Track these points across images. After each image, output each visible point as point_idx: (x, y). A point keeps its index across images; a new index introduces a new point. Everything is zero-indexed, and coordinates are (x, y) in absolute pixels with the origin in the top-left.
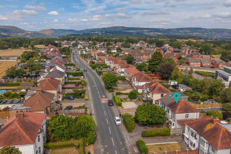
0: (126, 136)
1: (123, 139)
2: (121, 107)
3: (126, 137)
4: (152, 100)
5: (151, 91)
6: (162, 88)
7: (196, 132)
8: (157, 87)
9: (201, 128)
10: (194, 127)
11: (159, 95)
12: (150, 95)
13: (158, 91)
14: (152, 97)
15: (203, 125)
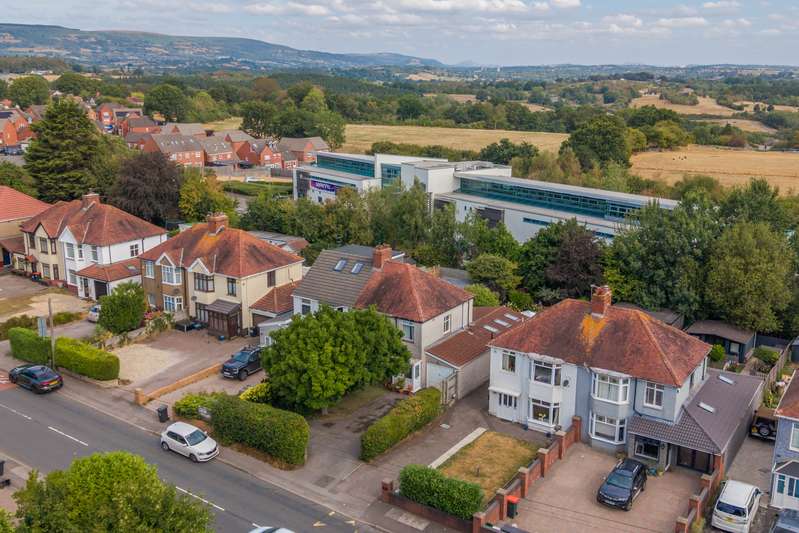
0: (300, 487)
1: (305, 506)
2: (115, 383)
3: (305, 494)
4: (239, 308)
5: (217, 271)
6: (258, 246)
7: (559, 360)
8: (242, 246)
9: (569, 341)
10: (536, 345)
11: (263, 278)
12: (213, 291)
13: (253, 261)
14: (229, 294)
15: (564, 328)
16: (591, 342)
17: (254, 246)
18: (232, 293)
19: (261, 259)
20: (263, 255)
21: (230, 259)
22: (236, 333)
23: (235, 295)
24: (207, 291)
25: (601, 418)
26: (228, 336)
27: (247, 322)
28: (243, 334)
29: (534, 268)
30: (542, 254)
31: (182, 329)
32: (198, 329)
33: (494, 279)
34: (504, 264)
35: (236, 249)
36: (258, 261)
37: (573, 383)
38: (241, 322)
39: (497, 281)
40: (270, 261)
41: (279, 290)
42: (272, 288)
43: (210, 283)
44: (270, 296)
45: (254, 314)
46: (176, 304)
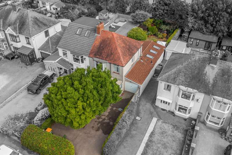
4: (33, 51)
5: (19, 33)
6: (38, 18)
7: (195, 91)
8: (30, 19)
9: (199, 80)
10: (183, 81)
11: (43, 34)
12: (20, 42)
13: (36, 27)
14: (27, 43)
15: (196, 72)
16: (211, 81)
17: (36, 18)
18: (29, 43)
19: (40, 25)
20: (41, 22)
21: (25, 27)
22: (34, 61)
23: (30, 44)
24: (17, 42)
25: (213, 116)
26: (30, 63)
27: (38, 55)
28: (37, 61)
29: (158, 16)
30: (161, 9)
31: (9, 59)
32: (17, 58)
33: (143, 22)
34: (147, 15)
35: (27, 21)
36: (39, 26)
37: (201, 101)
38: (35, 56)
39: (144, 23)
40: (45, 25)
41: (51, 38)
42: (48, 38)
43: (18, 38)
44: (47, 42)
45: (41, 52)
46: (5, 46)
